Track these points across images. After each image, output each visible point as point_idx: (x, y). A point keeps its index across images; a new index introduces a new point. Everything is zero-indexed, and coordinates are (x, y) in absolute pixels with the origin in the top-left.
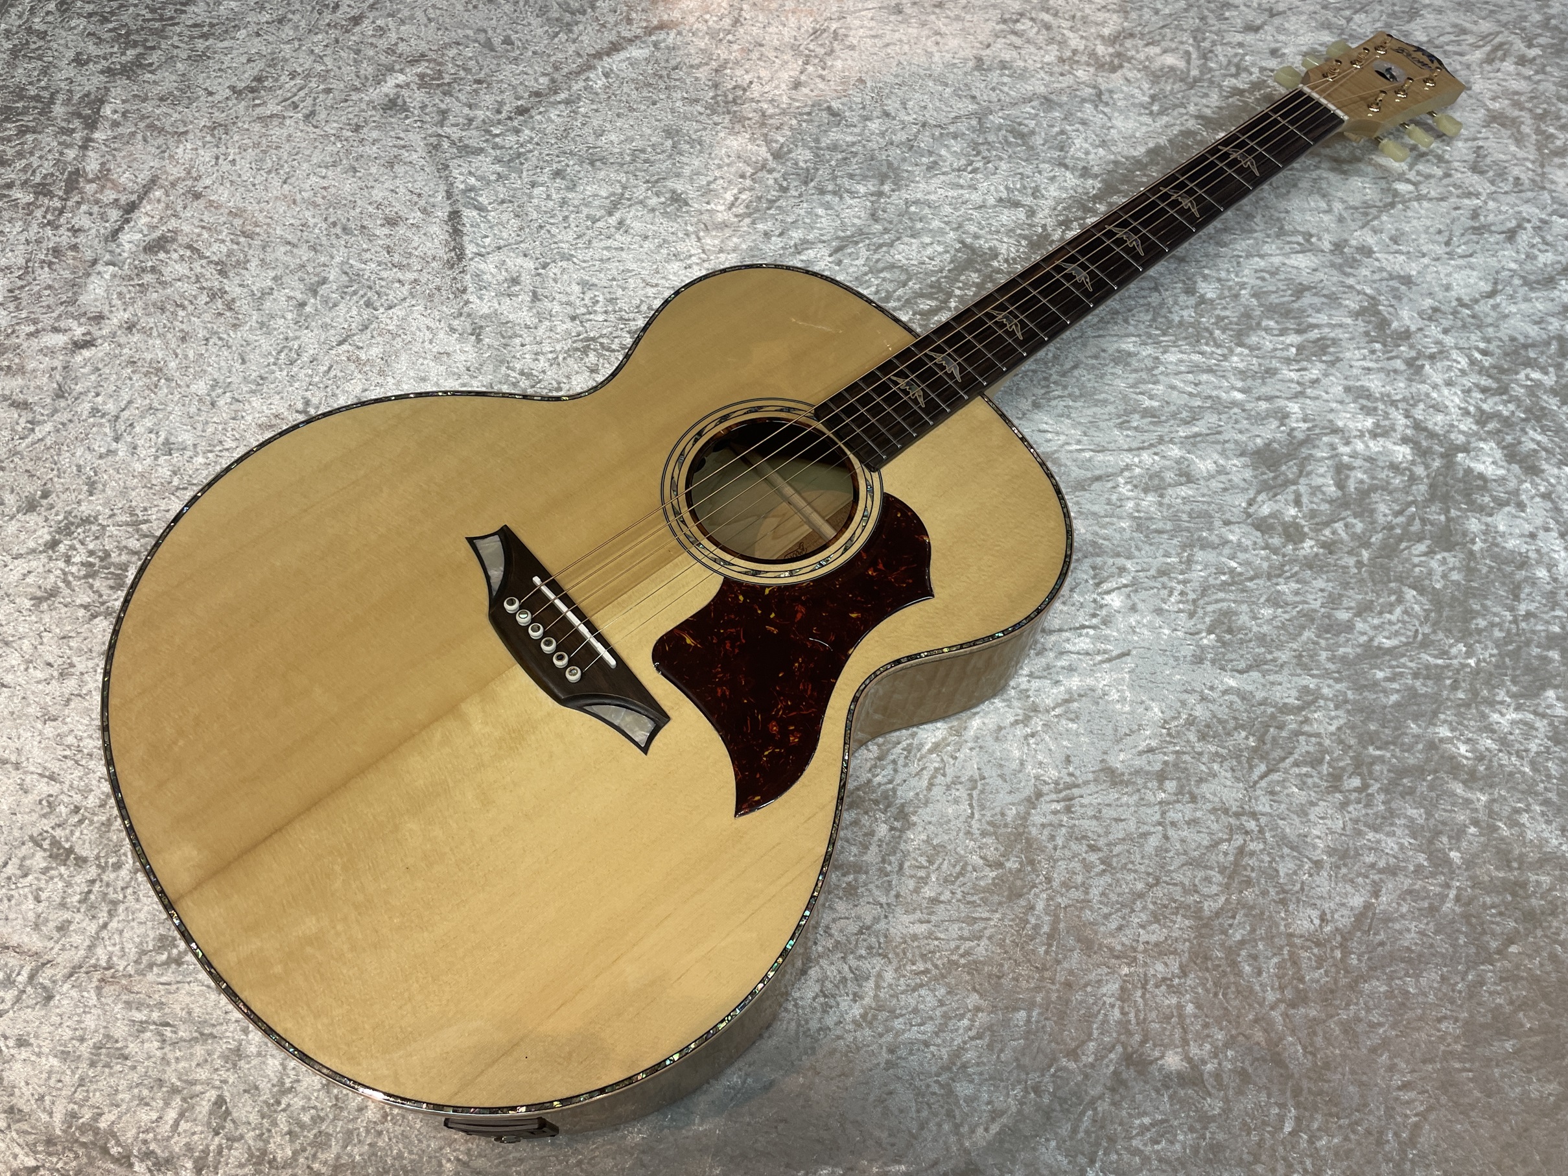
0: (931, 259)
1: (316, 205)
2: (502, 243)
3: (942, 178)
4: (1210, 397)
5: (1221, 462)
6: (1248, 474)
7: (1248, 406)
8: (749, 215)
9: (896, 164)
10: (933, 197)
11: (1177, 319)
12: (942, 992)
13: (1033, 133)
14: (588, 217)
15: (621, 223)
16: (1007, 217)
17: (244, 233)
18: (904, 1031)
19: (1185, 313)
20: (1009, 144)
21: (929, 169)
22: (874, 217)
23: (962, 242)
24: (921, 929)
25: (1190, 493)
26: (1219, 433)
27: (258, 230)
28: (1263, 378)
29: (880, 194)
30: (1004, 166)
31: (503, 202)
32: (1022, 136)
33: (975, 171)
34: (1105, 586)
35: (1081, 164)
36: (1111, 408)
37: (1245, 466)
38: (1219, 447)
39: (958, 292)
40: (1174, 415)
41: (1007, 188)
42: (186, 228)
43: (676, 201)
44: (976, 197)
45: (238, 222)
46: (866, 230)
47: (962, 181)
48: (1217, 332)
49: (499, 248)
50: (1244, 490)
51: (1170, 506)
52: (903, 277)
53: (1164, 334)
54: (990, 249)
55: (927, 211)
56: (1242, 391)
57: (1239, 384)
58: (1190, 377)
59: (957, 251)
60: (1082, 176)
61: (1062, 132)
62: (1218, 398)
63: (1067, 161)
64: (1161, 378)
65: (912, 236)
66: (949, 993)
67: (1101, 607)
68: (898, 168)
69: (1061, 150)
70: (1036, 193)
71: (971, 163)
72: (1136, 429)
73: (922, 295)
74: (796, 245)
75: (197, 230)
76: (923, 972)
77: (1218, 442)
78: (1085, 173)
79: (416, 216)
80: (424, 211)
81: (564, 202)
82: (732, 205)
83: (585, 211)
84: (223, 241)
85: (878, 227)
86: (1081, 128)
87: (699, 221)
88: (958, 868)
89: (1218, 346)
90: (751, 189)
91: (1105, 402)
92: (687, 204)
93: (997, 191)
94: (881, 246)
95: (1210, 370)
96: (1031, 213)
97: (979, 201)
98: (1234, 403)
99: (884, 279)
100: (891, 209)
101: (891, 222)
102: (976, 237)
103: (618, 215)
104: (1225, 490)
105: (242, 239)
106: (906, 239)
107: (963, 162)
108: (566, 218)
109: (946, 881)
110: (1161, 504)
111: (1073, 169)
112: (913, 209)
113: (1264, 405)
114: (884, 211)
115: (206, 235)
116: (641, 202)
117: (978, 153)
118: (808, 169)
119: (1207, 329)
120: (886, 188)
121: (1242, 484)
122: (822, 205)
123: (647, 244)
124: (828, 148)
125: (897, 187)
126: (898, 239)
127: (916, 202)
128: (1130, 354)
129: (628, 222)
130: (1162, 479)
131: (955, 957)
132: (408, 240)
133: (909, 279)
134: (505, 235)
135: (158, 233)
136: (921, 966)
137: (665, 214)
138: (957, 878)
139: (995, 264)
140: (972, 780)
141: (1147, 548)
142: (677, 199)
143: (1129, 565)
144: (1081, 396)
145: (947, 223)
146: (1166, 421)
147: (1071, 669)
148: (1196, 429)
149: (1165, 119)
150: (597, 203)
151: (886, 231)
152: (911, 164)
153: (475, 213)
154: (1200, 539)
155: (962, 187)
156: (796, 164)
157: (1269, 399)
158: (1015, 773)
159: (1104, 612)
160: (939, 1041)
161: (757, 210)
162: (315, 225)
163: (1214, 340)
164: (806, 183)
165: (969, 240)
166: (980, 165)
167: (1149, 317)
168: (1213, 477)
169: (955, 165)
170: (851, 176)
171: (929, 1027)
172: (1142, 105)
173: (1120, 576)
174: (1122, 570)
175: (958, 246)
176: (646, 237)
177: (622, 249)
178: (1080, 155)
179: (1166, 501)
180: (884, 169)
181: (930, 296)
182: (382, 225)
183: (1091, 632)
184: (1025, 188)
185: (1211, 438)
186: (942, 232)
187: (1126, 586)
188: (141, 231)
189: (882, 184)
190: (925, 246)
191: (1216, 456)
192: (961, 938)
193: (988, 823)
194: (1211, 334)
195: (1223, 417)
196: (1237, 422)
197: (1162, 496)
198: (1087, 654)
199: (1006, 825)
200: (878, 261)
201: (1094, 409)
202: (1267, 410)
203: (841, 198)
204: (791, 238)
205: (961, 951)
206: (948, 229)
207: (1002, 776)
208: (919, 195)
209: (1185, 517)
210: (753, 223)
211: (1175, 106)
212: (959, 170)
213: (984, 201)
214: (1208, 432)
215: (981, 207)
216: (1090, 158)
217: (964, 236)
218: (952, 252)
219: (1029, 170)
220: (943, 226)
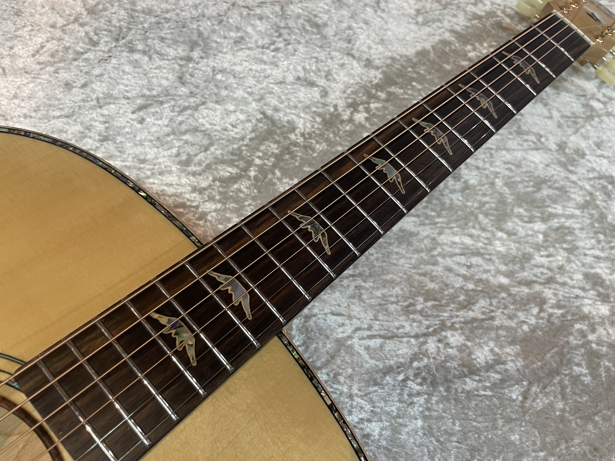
3: (247, 52)
4: (480, 280)
8: (52, 64)
9: (206, 34)
10: (238, 68)
11: (448, 202)
13: (325, 25)
19: (454, 196)
20: (306, 31)
21: (236, 42)
22: (181, 80)
23: (263, 113)
29: (189, 59)
30: (301, 49)
32: (317, 26)
33: (277, 50)
35: (365, 56)
36: (397, 290)
37: (517, 355)
39: (258, 161)
40: (453, 298)
41: (304, 69)
44: (277, 73)
46: (173, 92)
47: (265, 58)
48: (481, 217)
52: (205, 142)
53: (439, 216)
54: (288, 122)
55: (232, 80)
57: (503, 268)
58: (462, 259)
59: (259, 121)
60: (366, 66)
61: (350, 28)
62: (488, 281)
63: (354, 52)
64: (440, 259)
65: (217, 102)
68: (208, 38)
69: (349, 42)
70: (328, 75)
71: (273, 43)
72: (421, 312)
73: (223, 162)
74: (98, 99)
78: (369, 64)
85: (184, 90)
86: (364, 26)
89: (484, 230)
91: (393, 283)
93: (295, 70)
94: (186, 108)
95: (478, 253)
96: (325, 93)
97: (280, 77)
98: (502, 288)
99: (186, 142)
100: (198, 74)
101: (197, 87)
102: (276, 110)
106: (211, 105)
107: (267, 41)
111: (359, 59)
112: (219, 77)
114: (192, 76)
117: (280, 35)
118: (120, 28)
119: (472, 213)
120: (196, 54)
122: (130, 62)
124: (143, 12)
125: (206, 54)
126: (203, 103)
127: (222, 71)
128: (412, 234)
133: (211, 144)
139: (293, 137)
144: (371, 275)
145: (251, 94)
146: (447, 305)
148: (471, 314)
149: (427, 30)
151: (192, 94)
152: (220, 36)
155: (265, 63)
156: (110, 21)
157: (529, 283)
161: (62, 60)
163: (479, 223)
164: (117, 40)
166: (281, 45)
169: (260, 43)
170: (162, 39)
172: (409, 16)
175: (260, 116)
178: (364, 48)
180: (195, 37)
181: (231, 163)
184: (319, 70)
186: (245, 102)
189: (192, 50)
190: (228, 113)
194: (476, 218)
195: (494, 302)
196: (506, 307)
200: (181, 123)
201: (384, 291)
203: (150, 58)
204: (93, 91)
206: (251, 99)
208: (226, 65)
210: (56, 72)
211: (434, 21)
212: (263, 47)
213: (284, 77)
214: (483, 317)
215: (281, 83)
216: (372, 51)
217: (265, 107)
218: (254, 121)
219: (322, 55)
220: (246, 96)
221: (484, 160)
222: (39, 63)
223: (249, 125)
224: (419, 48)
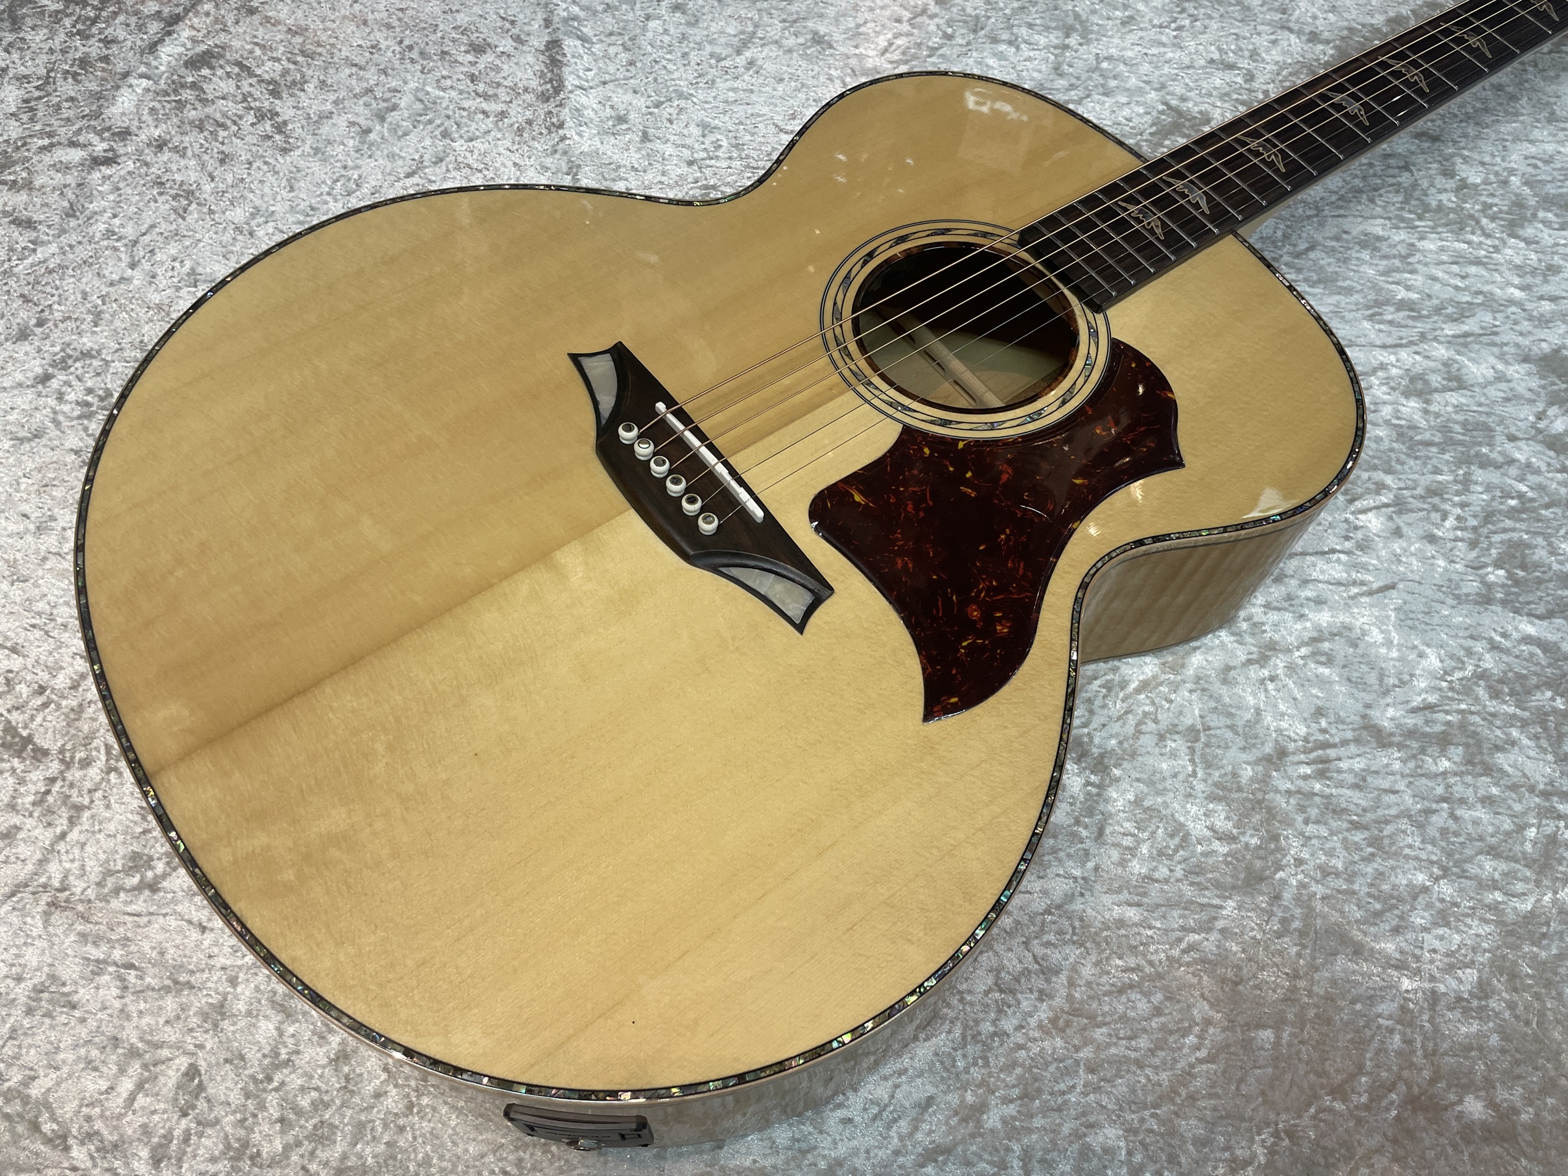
0: (1129, 120)
1: (389, 27)
2: (608, 77)
3: (1140, 33)
4: (1481, 293)
5: (1500, 367)
6: (1535, 383)
7: (1529, 306)
9: (1084, 16)
10: (1129, 54)
11: (1434, 203)
12: (1158, 997)
14: (712, 55)
15: (751, 63)
16: (1218, 80)
17: (303, 53)
18: (1109, 1045)
19: (1444, 197)
21: (1123, 23)
22: (1057, 70)
23: (1166, 104)
24: (1132, 914)
25: (1463, 400)
26: (1496, 334)
27: (320, 50)
28: (1545, 276)
29: (1065, 47)
30: (1214, 25)
31: (611, 34)
33: (1179, 29)
34: (1358, 504)
35: (1307, 29)
37: (1530, 374)
38: (1496, 350)
40: (1438, 310)
41: (1219, 49)
42: (236, 43)
43: (819, 43)
44: (1181, 56)
45: (298, 40)
46: (1048, 85)
47: (1164, 39)
48: (1485, 221)
49: (605, 83)
50: (1531, 402)
51: (1437, 415)
53: (1420, 219)
54: (1201, 112)
55: (1122, 67)
56: (1522, 288)
57: (1517, 281)
58: (1455, 268)
59: (1162, 112)
60: (1309, 41)
62: (1492, 294)
63: (1291, 25)
64: (1419, 267)
65: (1106, 94)
66: (1168, 998)
67: (1356, 528)
68: (1087, 20)
69: (1284, 12)
70: (1254, 55)
71: (1174, 20)
72: (1391, 323)
75: (248, 47)
76: (1133, 970)
77: (1494, 344)
78: (1314, 37)
79: (506, 45)
80: (518, 39)
81: (684, 37)
82: (885, 51)
83: (709, 48)
84: (278, 60)
85: (1063, 83)
87: (846, 65)
88: (1177, 840)
89: (1488, 236)
90: (908, 35)
92: (831, 47)
93: (1208, 52)
95: (1477, 262)
96: (1250, 77)
97: (1187, 61)
98: (1512, 302)
100: (1079, 64)
101: (1078, 78)
102: (1183, 99)
103: (748, 54)
104: (1507, 400)
105: (300, 59)
106: (1098, 96)
107: (1165, 19)
108: (685, 55)
109: (1161, 853)
110: (1426, 412)
111: (1299, 33)
112: (1105, 65)
113: (1547, 306)
114: (1070, 66)
115: (258, 52)
116: (776, 42)
117: (1184, 10)
119: (1472, 217)
120: (1072, 41)
121: (1528, 395)
123: (780, 88)
126: (1088, 96)
127: (1109, 58)
129: (760, 62)
130: (1426, 382)
131: (1175, 953)
132: (498, 69)
134: (612, 69)
135: (203, 47)
136: (1132, 962)
137: (805, 56)
138: (1176, 851)
140: (1192, 729)
141: (1412, 462)
142: (818, 39)
143: (1389, 480)
145: (1148, 82)
146: (1428, 317)
147: (1319, 602)
148: (1465, 328)
150: (722, 40)
151: (1072, 87)
153: (578, 43)
154: (1478, 455)
155: (1164, 45)
156: (964, 11)
157: (1554, 299)
158: (1249, 724)
159: (1359, 535)
160: (1156, 1061)
162: (388, 48)
163: (1482, 229)
165: (1174, 103)
166: (1185, 22)
167: (1400, 199)
168: (1491, 383)
169: (1156, 21)
171: (1143, 1043)
173: (1378, 493)
174: (1381, 487)
175: (1161, 107)
176: (782, 80)
177: (752, 91)
178: (1307, 18)
179: (1434, 408)
182: (467, 52)
183: (1343, 557)
184: (1241, 50)
185: (1485, 339)
186: (1140, 91)
187: (1386, 505)
188: (184, 45)
191: (1493, 360)
192: (1183, 929)
193: (1215, 784)
194: (1478, 222)
195: (1499, 316)
196: (1516, 323)
197: (1427, 402)
198: (1339, 584)
199: (1240, 789)
202: (1553, 312)
205: (1183, 945)
206: (1148, 88)
207: (1231, 728)
208: (1113, 51)
209: (1458, 428)
212: (1161, 27)
213: (1192, 61)
214: (1481, 332)
215: (1188, 67)
216: (1318, 22)
217: (1168, 97)
218: (1155, 113)
219: (1245, 31)
220: (1142, 85)
221: (1493, 156)
222: (891, 62)
223: (1148, 118)
224: (1392, 14)
